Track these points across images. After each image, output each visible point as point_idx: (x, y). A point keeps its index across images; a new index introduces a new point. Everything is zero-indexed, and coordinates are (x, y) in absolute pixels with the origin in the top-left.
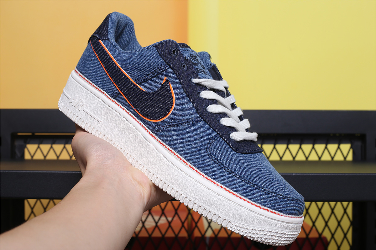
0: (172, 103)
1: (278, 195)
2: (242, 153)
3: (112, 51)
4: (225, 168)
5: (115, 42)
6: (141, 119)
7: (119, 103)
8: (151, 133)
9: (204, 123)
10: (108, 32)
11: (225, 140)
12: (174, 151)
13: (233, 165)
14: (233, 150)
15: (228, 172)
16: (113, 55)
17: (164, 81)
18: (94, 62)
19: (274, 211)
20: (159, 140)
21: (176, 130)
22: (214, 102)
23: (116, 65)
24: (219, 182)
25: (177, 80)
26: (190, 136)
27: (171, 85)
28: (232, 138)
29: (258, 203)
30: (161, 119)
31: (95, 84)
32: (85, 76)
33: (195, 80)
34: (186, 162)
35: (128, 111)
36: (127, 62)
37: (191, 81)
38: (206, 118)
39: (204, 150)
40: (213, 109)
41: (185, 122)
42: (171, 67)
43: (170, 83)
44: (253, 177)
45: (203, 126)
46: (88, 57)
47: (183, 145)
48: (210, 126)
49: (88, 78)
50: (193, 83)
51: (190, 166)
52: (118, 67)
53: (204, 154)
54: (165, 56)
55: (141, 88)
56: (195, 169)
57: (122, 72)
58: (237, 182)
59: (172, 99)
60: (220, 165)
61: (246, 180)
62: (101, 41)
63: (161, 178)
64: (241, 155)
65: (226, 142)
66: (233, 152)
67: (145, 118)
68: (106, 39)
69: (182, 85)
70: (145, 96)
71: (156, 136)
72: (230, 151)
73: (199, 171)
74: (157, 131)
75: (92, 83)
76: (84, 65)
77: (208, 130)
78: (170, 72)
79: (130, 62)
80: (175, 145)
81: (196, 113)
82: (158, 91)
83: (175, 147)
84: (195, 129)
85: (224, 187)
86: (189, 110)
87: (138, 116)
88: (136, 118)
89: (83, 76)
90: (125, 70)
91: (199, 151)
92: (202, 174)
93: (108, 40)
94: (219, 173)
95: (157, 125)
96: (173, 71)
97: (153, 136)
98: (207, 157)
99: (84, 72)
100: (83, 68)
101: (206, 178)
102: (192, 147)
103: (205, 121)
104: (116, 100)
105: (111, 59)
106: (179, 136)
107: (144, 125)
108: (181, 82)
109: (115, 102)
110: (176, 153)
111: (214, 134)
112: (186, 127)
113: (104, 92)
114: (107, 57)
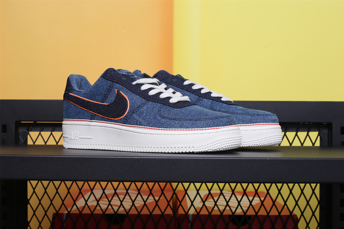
0: (127, 101)
1: (213, 118)
2: (181, 108)
3: (79, 94)
4: (175, 119)
5: (78, 89)
6: (115, 121)
7: (97, 121)
8: (124, 125)
9: (151, 103)
10: (72, 86)
11: (167, 105)
12: (141, 126)
13: (179, 116)
14: (175, 108)
15: (178, 120)
16: (81, 96)
17: (116, 92)
18: (72, 107)
19: (215, 128)
20: (130, 125)
21: (136, 114)
22: (151, 89)
23: (85, 100)
24: (175, 128)
25: (123, 87)
26: (146, 113)
27: (121, 92)
28: (172, 102)
29: (203, 127)
30: (125, 113)
31: (79, 119)
32: (71, 118)
33: (134, 83)
34: (151, 128)
35: (104, 122)
36: (90, 95)
37: (132, 84)
38: (150, 99)
39: (157, 116)
40: (152, 93)
41: (140, 107)
42: (116, 83)
43: (120, 91)
44: (194, 116)
45: (151, 104)
46: (68, 107)
47: (145, 120)
48: (155, 102)
49: (73, 119)
50: (133, 85)
51: (154, 129)
52: (87, 101)
53: (159, 118)
54: (110, 78)
55: (106, 104)
56: (158, 128)
57: (90, 102)
58: (185, 123)
59: (125, 99)
60: (171, 119)
61: (191, 119)
62: (70, 94)
63: (141, 146)
64: (181, 109)
65: (169, 106)
66: (175, 109)
67: (116, 119)
68: (73, 91)
69: (127, 89)
70: (110, 107)
71: (127, 125)
72: (173, 109)
73: (161, 129)
74: (126, 122)
75: (77, 119)
76: (68, 113)
77: (155, 104)
78: (117, 85)
79: (92, 93)
80: (140, 123)
81: (143, 100)
82: (115, 99)
83: (140, 124)
84: (147, 108)
85: (179, 129)
86: (138, 100)
87: (111, 121)
88: (112, 123)
89: (69, 119)
90: (92, 100)
91: (155, 118)
92: (163, 129)
93: (74, 90)
94: (173, 124)
95: (124, 118)
96: (119, 84)
97: (125, 126)
98: (161, 119)
99: (69, 116)
100: (68, 115)
101: (166, 130)
102: (150, 118)
103: (151, 101)
104: (95, 120)
105: (81, 99)
106: (139, 116)
107: (117, 123)
108: (126, 88)
109: (95, 121)
110: (142, 127)
111: (159, 105)
112: (142, 110)
113: (86, 120)
114: (78, 99)
